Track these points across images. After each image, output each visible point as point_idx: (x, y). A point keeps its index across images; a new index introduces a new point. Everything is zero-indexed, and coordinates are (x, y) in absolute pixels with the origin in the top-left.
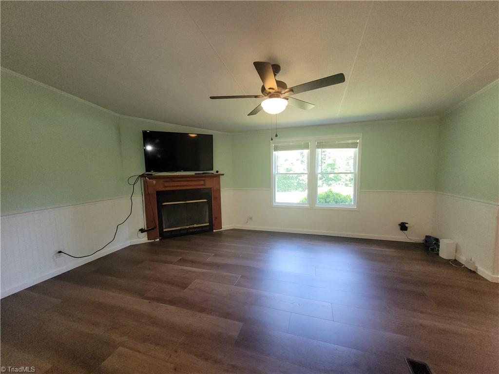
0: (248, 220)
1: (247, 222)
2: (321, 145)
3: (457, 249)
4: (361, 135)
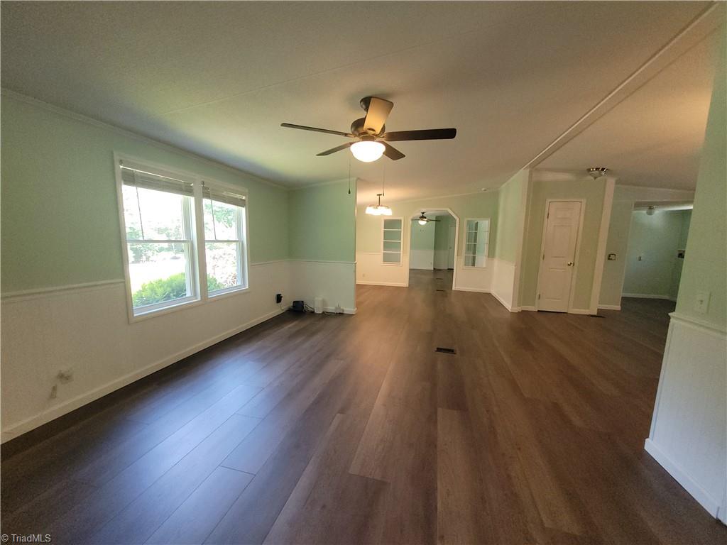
3: (324, 302)
4: (247, 191)
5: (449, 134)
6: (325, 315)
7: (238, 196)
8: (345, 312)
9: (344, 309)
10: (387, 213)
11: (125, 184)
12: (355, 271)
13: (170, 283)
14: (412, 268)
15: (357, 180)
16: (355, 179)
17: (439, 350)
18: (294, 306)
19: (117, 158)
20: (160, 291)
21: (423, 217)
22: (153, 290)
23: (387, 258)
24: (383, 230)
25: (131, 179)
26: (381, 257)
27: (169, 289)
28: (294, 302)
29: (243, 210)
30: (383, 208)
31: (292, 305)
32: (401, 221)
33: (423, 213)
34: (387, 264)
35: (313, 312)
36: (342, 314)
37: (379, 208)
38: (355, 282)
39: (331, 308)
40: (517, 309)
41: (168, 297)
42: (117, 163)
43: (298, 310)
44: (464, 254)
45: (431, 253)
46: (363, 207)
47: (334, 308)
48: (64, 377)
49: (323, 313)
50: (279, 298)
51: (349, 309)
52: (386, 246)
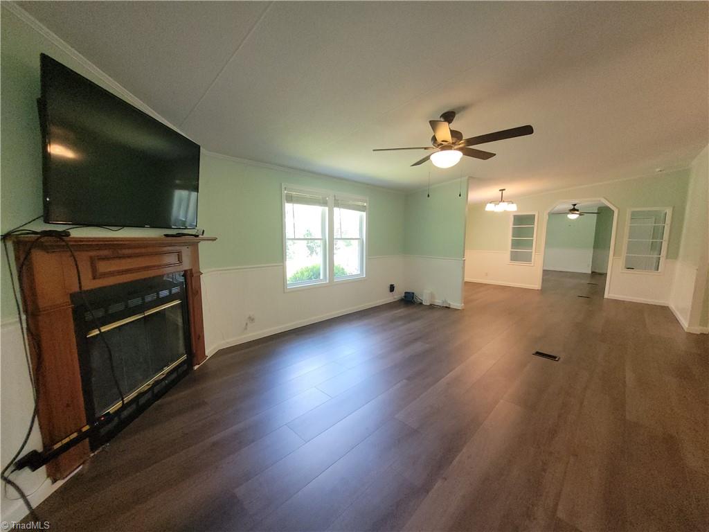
0: (247, 324)
1: (246, 329)
2: (338, 204)
3: (432, 296)
5: (527, 130)
6: (432, 307)
7: (360, 203)
8: (451, 307)
9: (451, 303)
10: (512, 208)
11: (287, 202)
12: (463, 268)
13: (312, 270)
14: (546, 268)
15: (468, 180)
16: (466, 178)
17: (538, 353)
18: (405, 297)
19: (283, 187)
20: (306, 274)
21: (574, 210)
22: (302, 273)
23: (515, 257)
24: (511, 226)
25: (290, 199)
26: (508, 255)
27: (312, 273)
28: (406, 293)
29: (364, 214)
30: (506, 203)
31: (404, 295)
32: (534, 215)
33: (575, 205)
34: (517, 263)
35: (421, 304)
36: (449, 308)
37: (501, 203)
38: (463, 279)
39: (438, 302)
40: (697, 330)
41: (311, 278)
42: (283, 189)
43: (409, 300)
44: (624, 254)
45: (589, 254)
46: (481, 205)
47: (440, 301)
48: (251, 319)
49: (431, 305)
50: (392, 288)
51: (456, 304)
52: (516, 244)
